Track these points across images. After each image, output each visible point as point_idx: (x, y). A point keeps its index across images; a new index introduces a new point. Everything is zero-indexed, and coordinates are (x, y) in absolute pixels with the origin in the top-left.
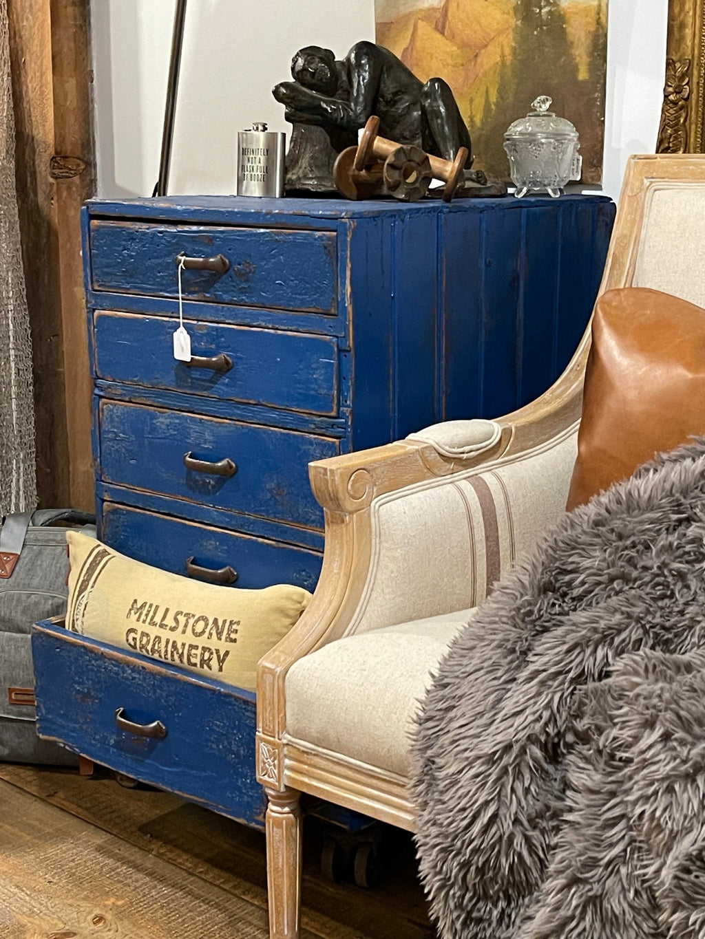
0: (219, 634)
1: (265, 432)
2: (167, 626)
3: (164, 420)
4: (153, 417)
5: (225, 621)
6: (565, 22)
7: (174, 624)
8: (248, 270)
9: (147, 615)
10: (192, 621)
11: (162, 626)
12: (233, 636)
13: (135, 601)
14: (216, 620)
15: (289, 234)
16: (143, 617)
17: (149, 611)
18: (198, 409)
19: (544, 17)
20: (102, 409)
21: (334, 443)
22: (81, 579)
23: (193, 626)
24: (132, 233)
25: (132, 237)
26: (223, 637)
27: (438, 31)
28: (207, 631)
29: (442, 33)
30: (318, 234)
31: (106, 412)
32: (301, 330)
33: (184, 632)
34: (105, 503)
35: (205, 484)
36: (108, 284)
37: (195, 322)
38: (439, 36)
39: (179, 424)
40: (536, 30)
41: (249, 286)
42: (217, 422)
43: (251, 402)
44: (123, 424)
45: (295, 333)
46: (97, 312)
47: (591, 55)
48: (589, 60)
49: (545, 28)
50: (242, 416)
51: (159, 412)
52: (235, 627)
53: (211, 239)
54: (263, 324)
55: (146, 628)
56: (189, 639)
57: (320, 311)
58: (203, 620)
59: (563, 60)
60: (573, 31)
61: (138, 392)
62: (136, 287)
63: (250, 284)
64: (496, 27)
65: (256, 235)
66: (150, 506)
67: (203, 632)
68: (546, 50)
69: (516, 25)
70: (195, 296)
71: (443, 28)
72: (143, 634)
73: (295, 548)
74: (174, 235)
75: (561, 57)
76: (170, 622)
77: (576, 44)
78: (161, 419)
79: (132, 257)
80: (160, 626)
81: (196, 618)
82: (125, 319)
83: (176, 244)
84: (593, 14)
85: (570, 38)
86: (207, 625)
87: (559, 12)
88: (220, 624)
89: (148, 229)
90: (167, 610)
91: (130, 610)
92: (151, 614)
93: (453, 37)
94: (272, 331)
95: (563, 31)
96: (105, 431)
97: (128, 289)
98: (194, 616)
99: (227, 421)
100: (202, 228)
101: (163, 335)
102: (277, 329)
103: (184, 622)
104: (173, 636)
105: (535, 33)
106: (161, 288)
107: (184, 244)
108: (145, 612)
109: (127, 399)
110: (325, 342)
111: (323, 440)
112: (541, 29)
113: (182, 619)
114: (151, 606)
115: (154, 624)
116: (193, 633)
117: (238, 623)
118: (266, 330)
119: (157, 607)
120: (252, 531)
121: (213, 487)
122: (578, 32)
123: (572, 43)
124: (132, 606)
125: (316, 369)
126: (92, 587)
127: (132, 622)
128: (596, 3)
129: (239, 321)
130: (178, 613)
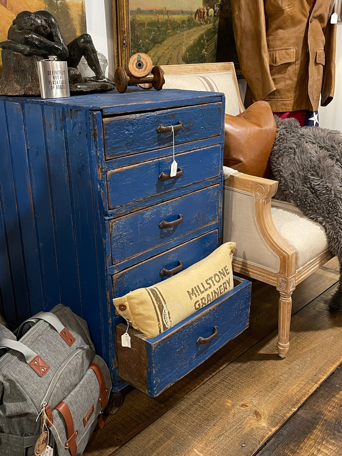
0: (224, 275)
1: (194, 194)
2: (207, 288)
3: (148, 213)
4: (143, 214)
5: (222, 270)
6: (68, 9)
7: (209, 286)
8: (190, 126)
9: (197, 292)
10: (213, 279)
11: (206, 290)
12: (228, 272)
13: (188, 292)
14: (220, 272)
15: (207, 106)
16: (197, 294)
17: (197, 290)
18: (166, 199)
19: (59, 5)
20: (112, 226)
21: (218, 186)
22: (157, 306)
23: (215, 280)
24: (132, 121)
25: (132, 123)
26: (226, 275)
27: (2, 4)
28: (220, 277)
29: (5, 6)
30: (216, 103)
31: (114, 227)
32: (209, 145)
33: (214, 285)
34: (114, 276)
35: (169, 232)
36: (116, 154)
37: (165, 158)
38: (4, 8)
39: (157, 211)
40: (55, 11)
41: (190, 133)
42: (175, 200)
43: (190, 184)
44: (125, 227)
45: (207, 147)
46: (109, 172)
47: (80, 25)
48: (80, 27)
49: (59, 10)
50: (184, 192)
51: (146, 210)
52: (226, 269)
53: (173, 115)
54: (195, 148)
55: (202, 296)
56: (217, 285)
57: (216, 135)
58: (216, 275)
59: (69, 26)
60: (72, 13)
61: (134, 206)
62: (133, 151)
63: (190, 132)
64: (35, 7)
65: (193, 109)
66: (141, 260)
67: (220, 279)
68: (61, 20)
69: (45, 7)
70: (166, 145)
71: (6, 3)
72: (202, 299)
73: (204, 235)
74: (156, 117)
75: (68, 25)
76: (207, 286)
77: (74, 19)
78: (147, 214)
79: (131, 134)
80: (205, 291)
81: (213, 277)
82: (128, 170)
83: (157, 121)
84: (80, 6)
85: (71, 16)
86: (218, 276)
87: (66, 4)
88: (222, 271)
89: (141, 117)
90: (202, 284)
91: (190, 296)
92: (198, 290)
93: (12, 9)
94: (199, 150)
95: (68, 13)
96: (114, 237)
97: (129, 153)
98: (212, 277)
99: (178, 198)
100: (169, 110)
101: (150, 170)
102: (200, 148)
103: (211, 282)
104: (212, 290)
105: (55, 12)
106: (148, 147)
107: (161, 120)
108: (195, 292)
109: (128, 213)
110: (217, 147)
111: (214, 187)
112: (58, 10)
113: (210, 282)
114: (195, 288)
115: (203, 292)
116: (217, 282)
117: (226, 266)
118: (196, 150)
119: (198, 286)
120: (188, 239)
121: (172, 231)
122: (74, 14)
123: (73, 19)
124: (189, 294)
125: (215, 159)
126: (165, 304)
127: (194, 299)
128: (81, 2)
129: (186, 150)
130: (206, 281)
